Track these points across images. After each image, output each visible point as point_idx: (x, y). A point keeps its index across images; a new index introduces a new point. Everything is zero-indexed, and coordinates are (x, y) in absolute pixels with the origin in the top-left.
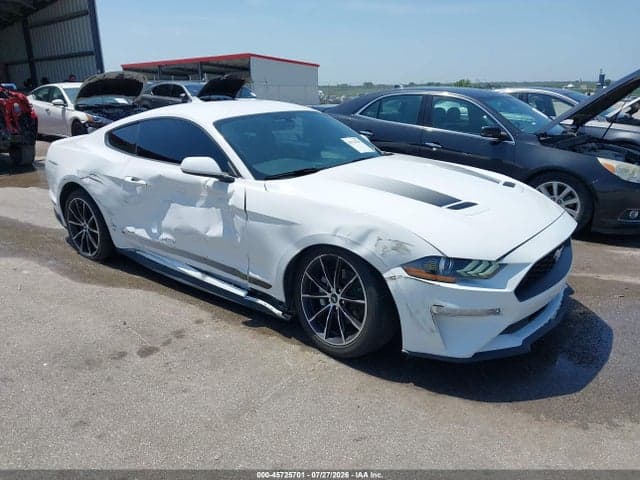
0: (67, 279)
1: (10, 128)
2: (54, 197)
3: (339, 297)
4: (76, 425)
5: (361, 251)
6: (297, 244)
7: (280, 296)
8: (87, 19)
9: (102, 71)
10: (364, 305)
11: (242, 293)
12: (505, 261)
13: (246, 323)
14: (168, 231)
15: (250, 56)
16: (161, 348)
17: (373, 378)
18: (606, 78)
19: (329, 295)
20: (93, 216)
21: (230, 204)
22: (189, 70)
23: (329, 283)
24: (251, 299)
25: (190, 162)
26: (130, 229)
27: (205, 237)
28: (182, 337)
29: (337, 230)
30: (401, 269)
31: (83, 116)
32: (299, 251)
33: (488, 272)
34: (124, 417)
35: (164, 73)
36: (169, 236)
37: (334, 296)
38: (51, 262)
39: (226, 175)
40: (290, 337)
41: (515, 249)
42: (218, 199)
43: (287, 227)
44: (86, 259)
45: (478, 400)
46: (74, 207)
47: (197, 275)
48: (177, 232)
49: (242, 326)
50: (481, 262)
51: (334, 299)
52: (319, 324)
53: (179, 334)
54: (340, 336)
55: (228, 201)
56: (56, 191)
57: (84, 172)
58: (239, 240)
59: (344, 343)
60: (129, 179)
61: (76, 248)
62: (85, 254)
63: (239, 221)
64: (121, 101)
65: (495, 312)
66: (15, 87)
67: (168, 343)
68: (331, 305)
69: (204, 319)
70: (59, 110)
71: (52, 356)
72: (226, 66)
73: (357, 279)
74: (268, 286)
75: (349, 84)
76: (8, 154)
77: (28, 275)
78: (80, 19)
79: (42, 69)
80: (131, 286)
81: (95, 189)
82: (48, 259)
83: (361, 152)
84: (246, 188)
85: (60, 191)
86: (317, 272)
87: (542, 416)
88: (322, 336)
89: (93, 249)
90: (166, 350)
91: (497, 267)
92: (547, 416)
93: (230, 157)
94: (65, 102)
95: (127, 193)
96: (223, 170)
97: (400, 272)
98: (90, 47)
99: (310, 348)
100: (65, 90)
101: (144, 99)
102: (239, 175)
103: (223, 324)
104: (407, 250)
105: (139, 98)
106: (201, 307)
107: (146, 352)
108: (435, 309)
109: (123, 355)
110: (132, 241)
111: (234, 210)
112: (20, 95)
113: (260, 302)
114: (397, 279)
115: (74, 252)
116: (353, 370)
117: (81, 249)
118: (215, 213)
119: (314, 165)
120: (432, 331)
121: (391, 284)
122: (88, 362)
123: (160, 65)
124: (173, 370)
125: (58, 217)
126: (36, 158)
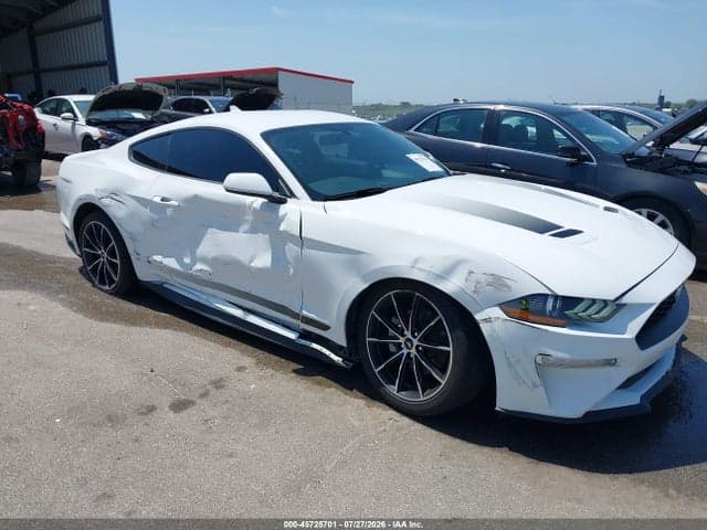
0: (81, 316)
1: (14, 143)
2: (66, 220)
3: (416, 342)
4: (98, 499)
5: (447, 287)
6: (364, 278)
7: (341, 340)
8: (100, 26)
9: (116, 83)
10: (449, 352)
11: (292, 336)
12: (625, 300)
13: (295, 371)
14: (204, 260)
15: (277, 70)
16: (198, 401)
17: (457, 442)
18: (666, 100)
19: (402, 340)
20: (113, 242)
21: (281, 229)
22: (210, 85)
23: (401, 325)
24: (303, 342)
25: (234, 179)
26: (158, 258)
27: (249, 269)
28: (222, 387)
29: (416, 261)
30: (497, 309)
31: (95, 132)
32: (365, 286)
33: (605, 313)
34: (158, 488)
35: (182, 88)
36: (205, 268)
37: (409, 340)
38: (62, 296)
39: (277, 195)
40: (351, 389)
41: (636, 285)
42: (266, 222)
43: (352, 256)
44: (102, 293)
45: (588, 470)
46: (90, 232)
47: (238, 313)
48: (213, 262)
49: (293, 375)
50: (594, 301)
51: (408, 344)
52: (389, 374)
53: (218, 384)
54: (417, 390)
55: (279, 225)
56: (69, 214)
57: (103, 191)
58: (292, 271)
59: (422, 398)
60: (158, 200)
61: (90, 280)
62: (101, 286)
63: (292, 250)
64: (138, 115)
65: (611, 363)
66: (20, 98)
67: (205, 395)
68: (405, 351)
69: (247, 365)
70: (69, 124)
71: (66, 409)
72: (251, 82)
73: (440, 320)
74: (325, 328)
75: (384, 103)
76: (10, 173)
77: (35, 311)
78: (92, 25)
79: (48, 81)
80: (158, 325)
81: (116, 211)
82: (59, 293)
83: (430, 170)
84: (301, 211)
85: (74, 214)
86: (387, 311)
87: (671, 491)
88: (393, 389)
89: (111, 281)
90: (203, 404)
91: (615, 308)
92: (678, 491)
93: (281, 173)
94: (75, 116)
95: (156, 217)
96: (273, 189)
97: (497, 312)
98: (103, 56)
99: (378, 404)
100: (75, 102)
101: (163, 114)
102: (292, 195)
103: (270, 371)
104: (507, 286)
105: (158, 113)
106: (242, 351)
107: (179, 406)
108: (539, 359)
109: (151, 409)
110: (158, 272)
111: (287, 236)
112: (26, 107)
113: (315, 346)
114: (492, 322)
115: (89, 285)
116: (433, 431)
117: (96, 282)
118: (262, 239)
119: (379, 185)
120: (535, 386)
121: (485, 328)
122: (109, 418)
123: (178, 79)
124: (214, 429)
125: (71, 244)
126: (42, 178)
